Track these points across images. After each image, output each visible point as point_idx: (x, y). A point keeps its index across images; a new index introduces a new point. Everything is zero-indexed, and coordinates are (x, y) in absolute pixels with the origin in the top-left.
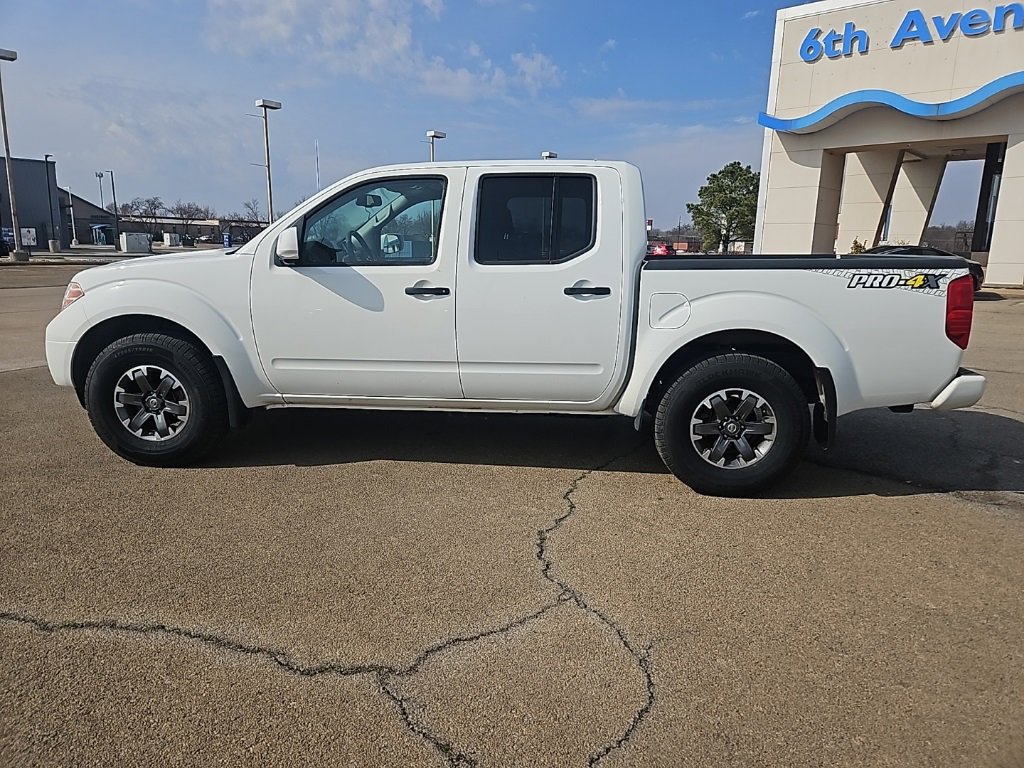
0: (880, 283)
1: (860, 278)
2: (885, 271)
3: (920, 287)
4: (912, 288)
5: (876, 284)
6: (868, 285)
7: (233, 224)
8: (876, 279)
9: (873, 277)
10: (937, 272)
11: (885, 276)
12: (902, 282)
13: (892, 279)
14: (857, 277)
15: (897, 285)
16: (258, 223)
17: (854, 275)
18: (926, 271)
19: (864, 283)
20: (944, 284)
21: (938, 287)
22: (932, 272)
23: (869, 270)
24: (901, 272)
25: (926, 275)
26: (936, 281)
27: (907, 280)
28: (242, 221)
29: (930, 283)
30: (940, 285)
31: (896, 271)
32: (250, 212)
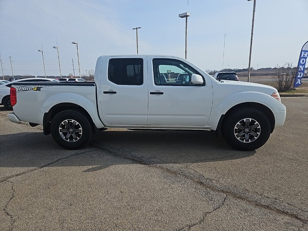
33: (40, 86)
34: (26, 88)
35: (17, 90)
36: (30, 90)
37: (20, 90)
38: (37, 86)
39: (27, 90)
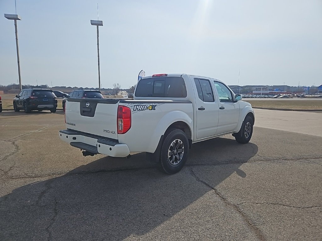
33: (154, 104)
34: (141, 107)
35: (132, 110)
36: (146, 109)
37: (135, 110)
38: (151, 104)
39: (143, 109)
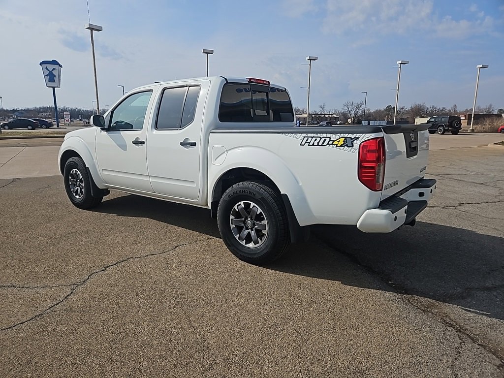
0: (318, 143)
1: (307, 139)
2: (322, 135)
3: (341, 146)
4: (337, 146)
5: (316, 143)
6: (311, 144)
7: (313, 116)
8: (316, 140)
9: (314, 139)
10: (353, 136)
11: (321, 138)
12: (331, 142)
13: (325, 140)
14: (306, 139)
15: (328, 144)
16: (324, 115)
17: (305, 137)
18: (346, 135)
19: (309, 143)
20: (357, 144)
21: (353, 146)
22: (350, 135)
23: (313, 135)
24: (331, 135)
25: (346, 138)
26: (352, 142)
27: (333, 141)
28: (317, 114)
29: (348, 143)
30: (354, 145)
31: (328, 135)
32: (322, 109)
